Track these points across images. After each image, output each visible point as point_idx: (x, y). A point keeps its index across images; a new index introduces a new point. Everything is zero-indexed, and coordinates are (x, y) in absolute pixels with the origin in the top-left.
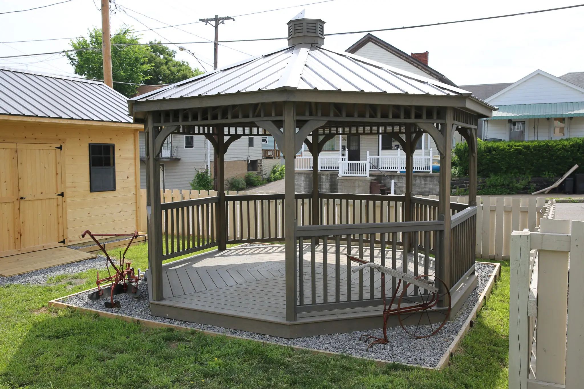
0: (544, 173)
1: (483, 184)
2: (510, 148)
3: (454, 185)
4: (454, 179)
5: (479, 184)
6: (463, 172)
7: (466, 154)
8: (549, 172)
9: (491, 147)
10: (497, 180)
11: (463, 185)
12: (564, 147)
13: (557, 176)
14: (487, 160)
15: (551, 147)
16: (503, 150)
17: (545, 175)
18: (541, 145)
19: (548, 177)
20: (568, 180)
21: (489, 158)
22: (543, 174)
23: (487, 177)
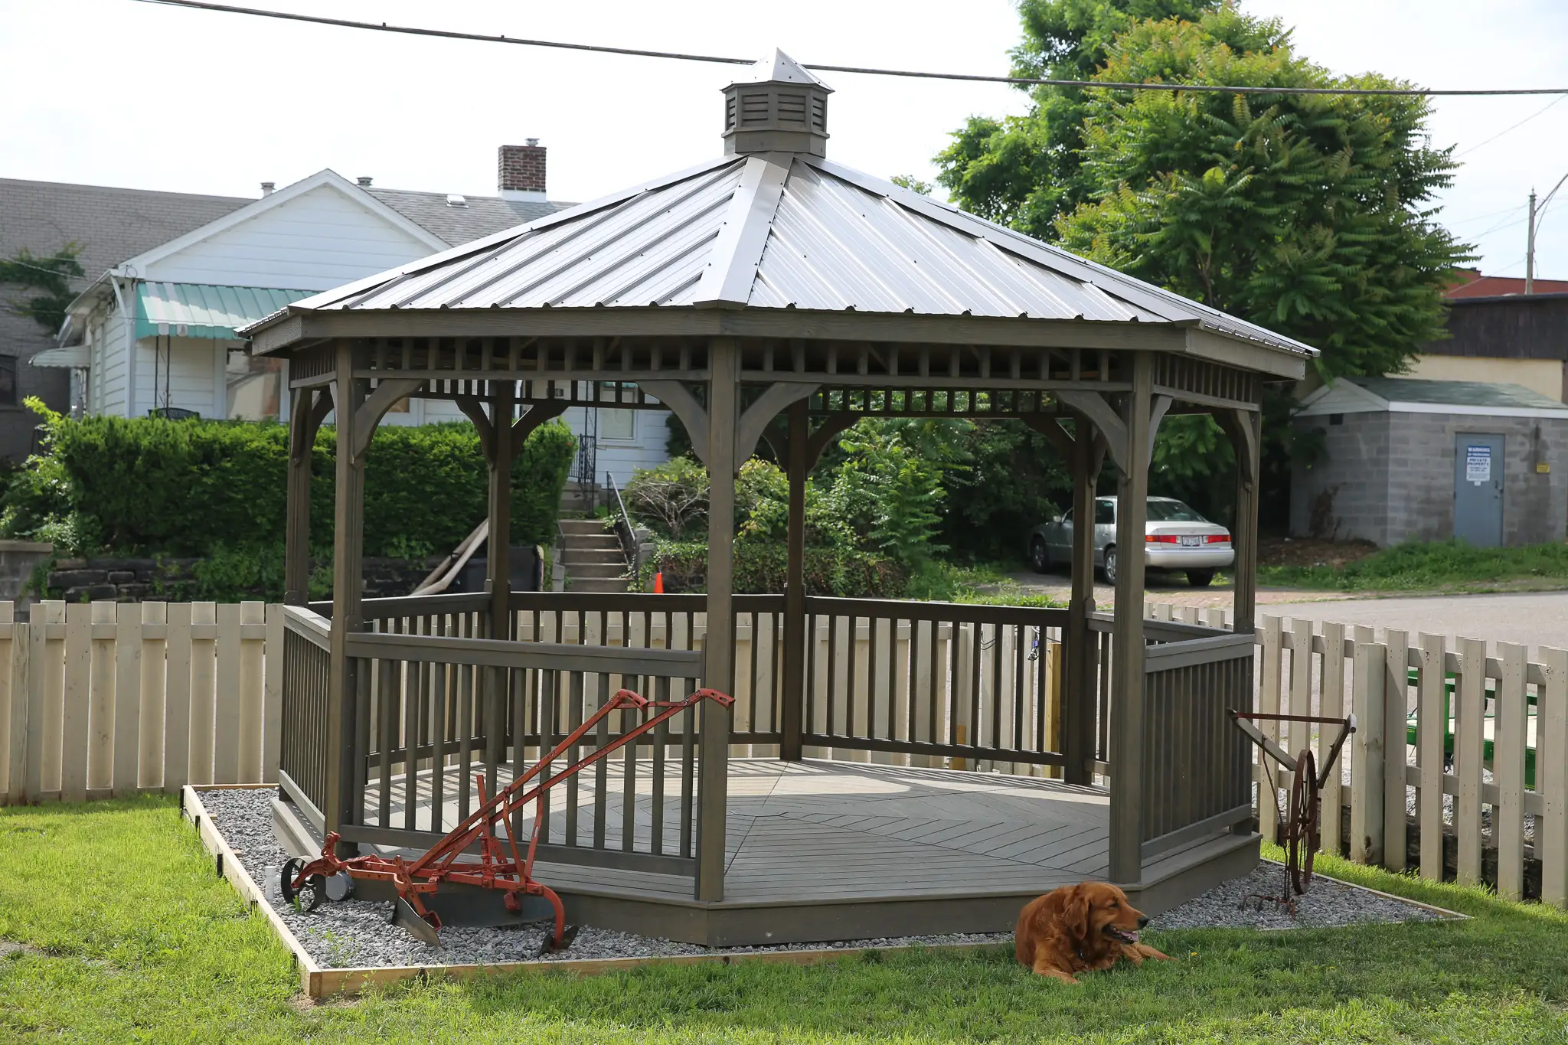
0: (395, 540)
1: (183, 582)
2: (282, 448)
3: (67, 589)
4: (66, 562)
5: (168, 583)
6: (97, 537)
7: (117, 466)
8: (408, 540)
9: (215, 441)
10: (235, 567)
11: (106, 585)
12: (457, 452)
13: (432, 553)
14: (205, 492)
15: (416, 452)
16: (257, 455)
17: (397, 547)
18: (382, 443)
19: (407, 557)
20: (474, 566)
21: (213, 485)
22: (392, 545)
23: (198, 555)
